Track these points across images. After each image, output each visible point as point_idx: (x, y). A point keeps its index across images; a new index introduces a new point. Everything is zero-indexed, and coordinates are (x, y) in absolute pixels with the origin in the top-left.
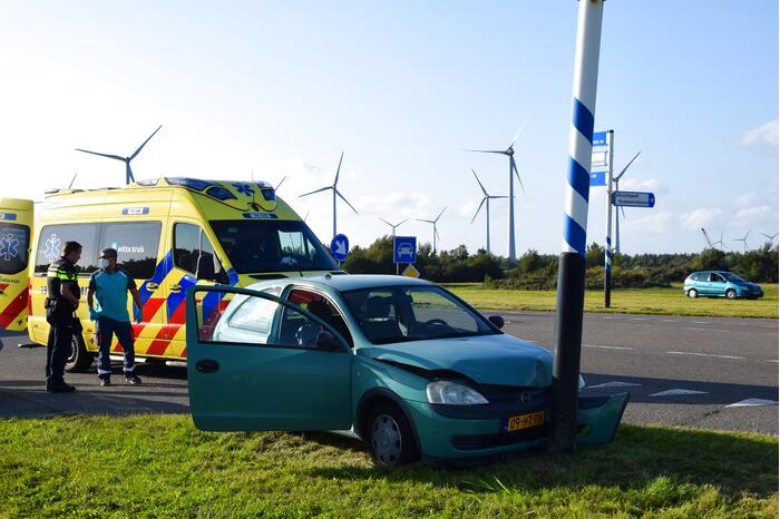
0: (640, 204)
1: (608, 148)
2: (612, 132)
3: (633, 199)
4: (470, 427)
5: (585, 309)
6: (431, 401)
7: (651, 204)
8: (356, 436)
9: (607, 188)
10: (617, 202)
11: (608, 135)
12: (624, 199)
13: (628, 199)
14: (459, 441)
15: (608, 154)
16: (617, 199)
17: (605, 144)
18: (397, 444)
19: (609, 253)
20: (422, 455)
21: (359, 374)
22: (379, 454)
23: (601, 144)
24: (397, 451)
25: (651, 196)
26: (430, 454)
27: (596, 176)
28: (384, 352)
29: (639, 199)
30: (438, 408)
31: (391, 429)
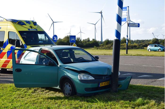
0: (136, 26)
2: (128, 7)
3: (134, 25)
4: (89, 86)
5: (120, 54)
6: (79, 79)
7: (139, 26)
8: (59, 88)
9: (127, 22)
11: (127, 8)
12: (132, 25)
14: (87, 89)
15: (127, 13)
16: (130, 25)
17: (126, 10)
18: (70, 90)
19: (127, 40)
20: (77, 93)
21: (60, 72)
22: (66, 93)
23: (125, 10)
24: (70, 92)
25: (139, 24)
26: (79, 93)
27: (124, 19)
28: (67, 66)
29: (136, 25)
30: (81, 81)
31: (69, 86)
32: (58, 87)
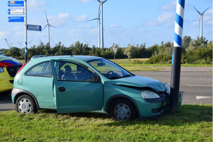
0: (36, 30)
1: (25, 7)
2: (26, 1)
3: (34, 28)
6: (144, 98)
7: (40, 30)
9: (25, 23)
10: (29, 29)
11: (25, 2)
12: (31, 28)
13: (33, 28)
15: (25, 10)
16: (29, 27)
17: (23, 6)
18: (128, 113)
19: (26, 48)
20: (139, 117)
21: (108, 90)
22: (119, 118)
23: (21, 6)
24: (128, 116)
25: (40, 27)
26: (143, 116)
27: (20, 18)
28: (118, 82)
29: (36, 28)
30: (147, 100)
31: (125, 108)
32: (102, 111)
